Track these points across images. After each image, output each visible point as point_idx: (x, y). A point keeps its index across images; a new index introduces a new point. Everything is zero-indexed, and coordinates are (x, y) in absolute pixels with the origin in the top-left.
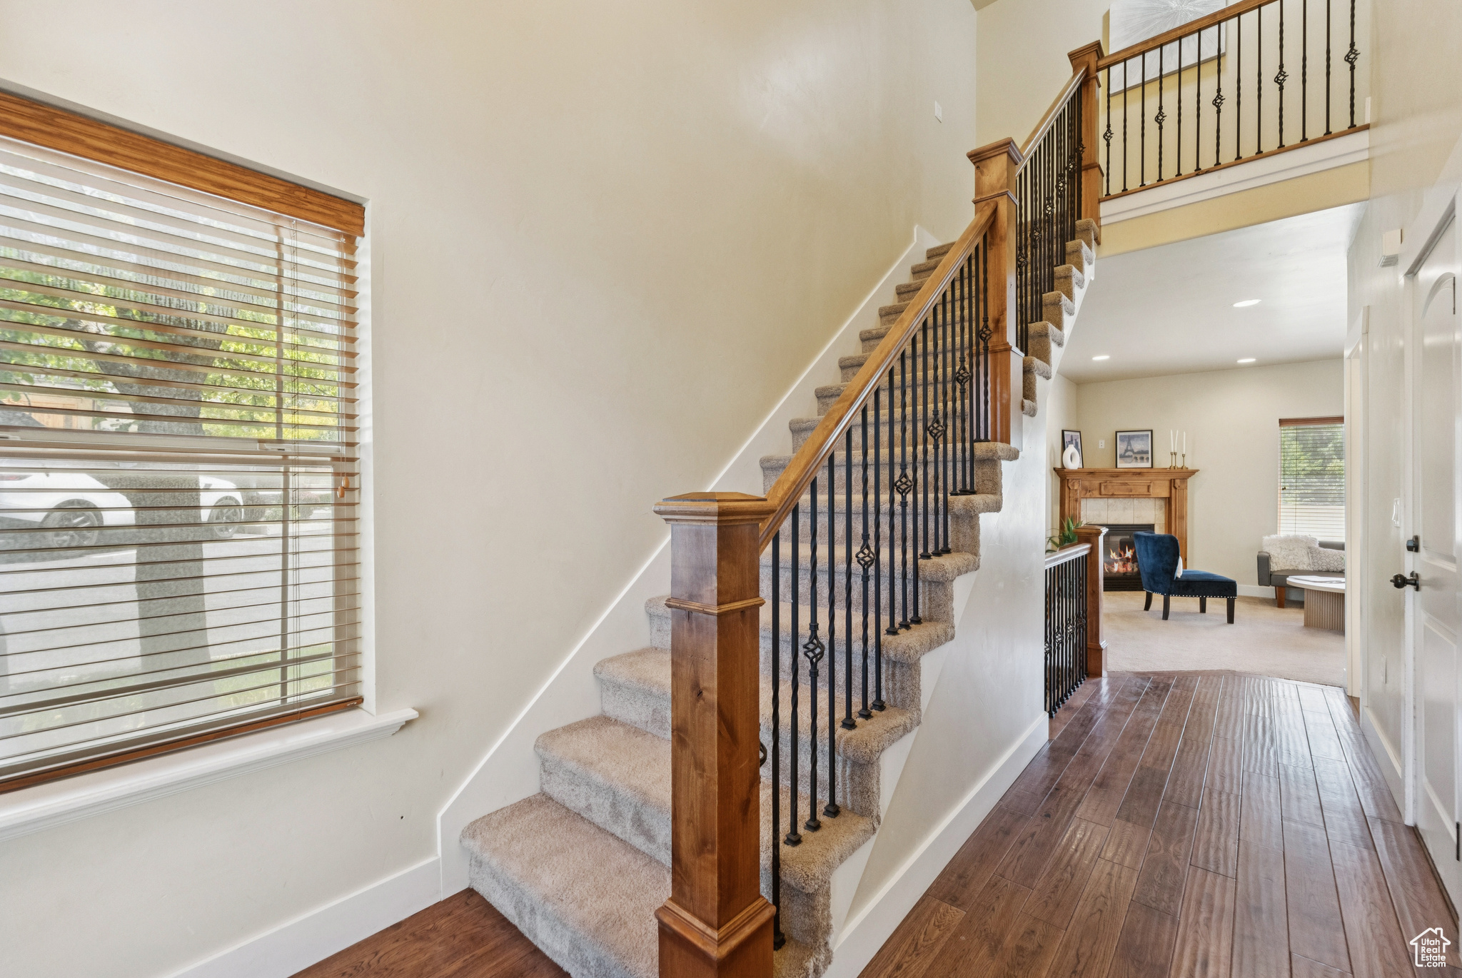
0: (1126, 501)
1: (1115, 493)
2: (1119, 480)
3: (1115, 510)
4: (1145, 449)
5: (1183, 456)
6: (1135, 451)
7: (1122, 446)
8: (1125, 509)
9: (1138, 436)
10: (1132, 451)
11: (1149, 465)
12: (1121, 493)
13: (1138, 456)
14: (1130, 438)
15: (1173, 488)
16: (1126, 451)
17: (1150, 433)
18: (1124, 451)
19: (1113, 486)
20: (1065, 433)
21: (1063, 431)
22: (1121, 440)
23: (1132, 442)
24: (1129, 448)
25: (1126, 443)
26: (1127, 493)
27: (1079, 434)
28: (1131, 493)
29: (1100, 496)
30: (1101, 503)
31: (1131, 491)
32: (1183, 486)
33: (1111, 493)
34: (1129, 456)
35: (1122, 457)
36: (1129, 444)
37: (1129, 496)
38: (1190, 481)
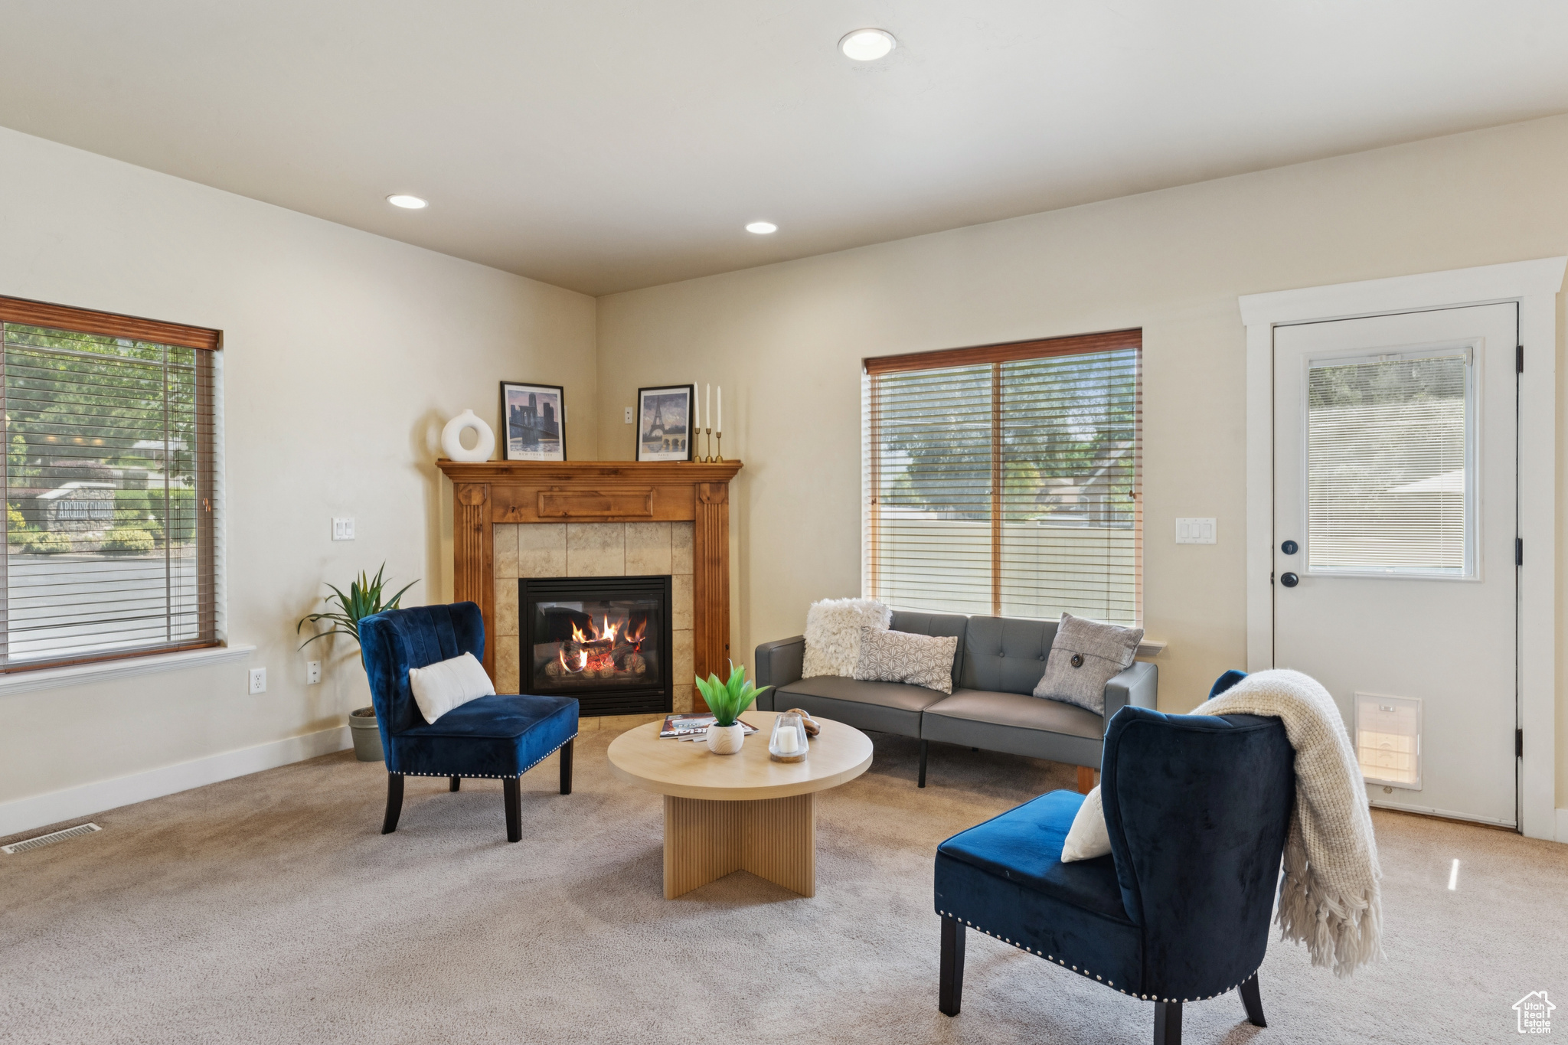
0: (607, 529)
1: (572, 513)
2: (576, 487)
3: (584, 548)
4: (681, 425)
5: (719, 436)
6: (667, 427)
7: (647, 419)
8: (605, 545)
9: (671, 398)
10: (661, 427)
11: (683, 455)
12: (585, 513)
13: (671, 438)
14: (661, 401)
15: (697, 502)
16: (654, 427)
17: (687, 391)
18: (649, 428)
19: (566, 497)
20: (507, 388)
21: (502, 385)
22: (647, 406)
23: (663, 410)
24: (658, 423)
25: (653, 412)
26: (598, 513)
27: (558, 392)
28: (606, 513)
29: (538, 520)
30: (553, 533)
31: (608, 509)
32: (717, 498)
33: (560, 514)
34: (658, 439)
35: (647, 439)
36: (658, 415)
37: (604, 520)
38: (734, 486)
